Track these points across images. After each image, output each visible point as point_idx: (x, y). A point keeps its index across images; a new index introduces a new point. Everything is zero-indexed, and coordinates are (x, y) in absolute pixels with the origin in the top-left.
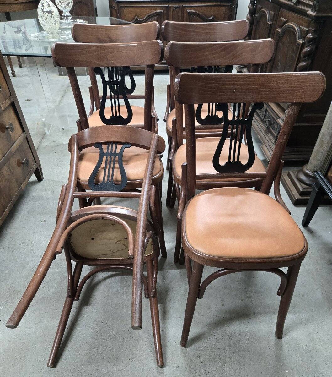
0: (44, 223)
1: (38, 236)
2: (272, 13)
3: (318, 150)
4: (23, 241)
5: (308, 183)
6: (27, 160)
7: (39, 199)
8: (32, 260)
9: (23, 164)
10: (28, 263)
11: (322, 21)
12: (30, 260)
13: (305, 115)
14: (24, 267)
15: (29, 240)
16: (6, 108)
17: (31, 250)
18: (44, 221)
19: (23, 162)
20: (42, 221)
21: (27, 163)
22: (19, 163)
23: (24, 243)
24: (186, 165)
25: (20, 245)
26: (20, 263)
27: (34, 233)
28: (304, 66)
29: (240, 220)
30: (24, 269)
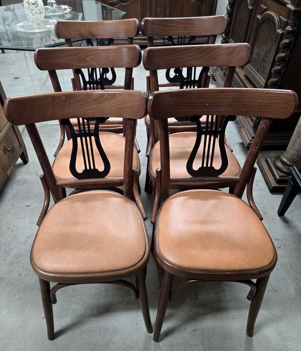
0: (28, 208)
1: (23, 222)
3: (295, 141)
4: (8, 227)
6: (13, 147)
7: (24, 182)
8: (16, 247)
9: (9, 151)
10: (12, 249)
12: (14, 247)
14: (8, 254)
15: (14, 226)
17: (16, 236)
18: (28, 206)
19: (9, 149)
20: (26, 206)
21: (13, 150)
22: (5, 150)
23: (8, 229)
24: (160, 171)
25: (5, 230)
26: (4, 249)
27: (18, 218)
29: (211, 228)
30: (8, 256)
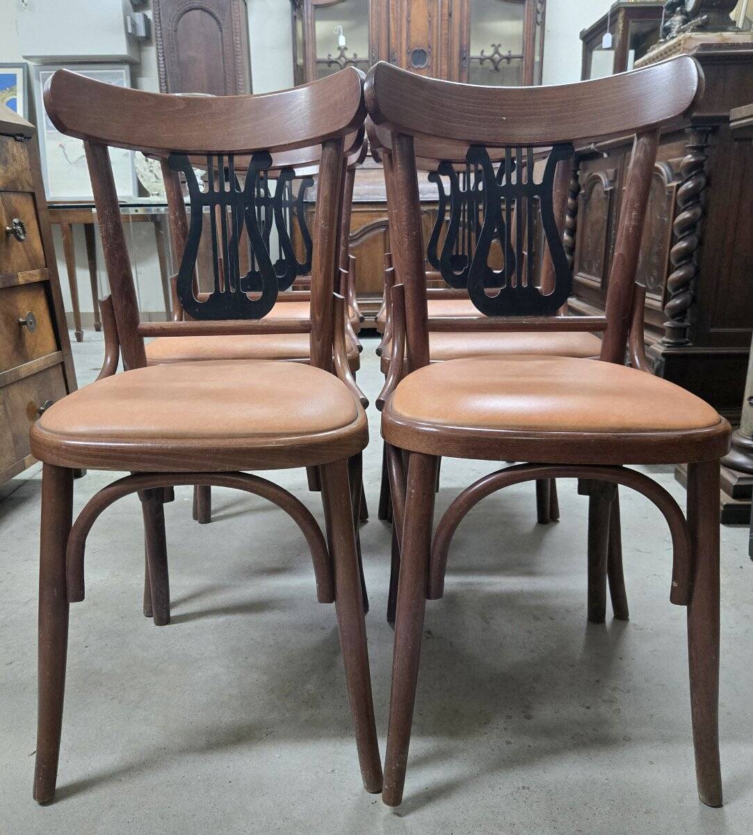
2: (611, 171)
5: (750, 467)
11: (710, 128)
13: (712, 330)
16: (29, 286)
28: (689, 218)
